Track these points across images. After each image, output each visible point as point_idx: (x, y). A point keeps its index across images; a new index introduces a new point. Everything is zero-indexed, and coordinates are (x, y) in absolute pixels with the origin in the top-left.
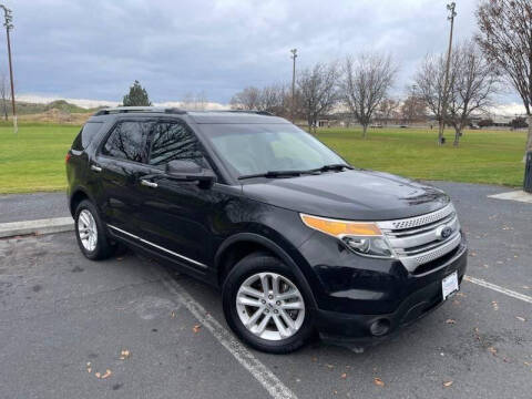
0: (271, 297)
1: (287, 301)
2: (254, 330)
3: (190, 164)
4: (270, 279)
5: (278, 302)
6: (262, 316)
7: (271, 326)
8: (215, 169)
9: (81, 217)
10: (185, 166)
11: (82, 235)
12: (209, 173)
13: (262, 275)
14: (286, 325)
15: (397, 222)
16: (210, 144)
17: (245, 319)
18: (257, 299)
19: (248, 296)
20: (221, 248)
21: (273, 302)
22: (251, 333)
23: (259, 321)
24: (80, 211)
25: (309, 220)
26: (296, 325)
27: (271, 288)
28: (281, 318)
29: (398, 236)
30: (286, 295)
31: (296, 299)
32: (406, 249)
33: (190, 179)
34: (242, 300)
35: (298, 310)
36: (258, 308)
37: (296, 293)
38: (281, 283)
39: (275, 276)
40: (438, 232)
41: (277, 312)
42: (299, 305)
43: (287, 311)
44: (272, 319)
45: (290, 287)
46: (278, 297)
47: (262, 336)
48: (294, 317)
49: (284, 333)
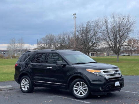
0: (81, 87)
1: (84, 88)
2: (77, 95)
3: (61, 62)
4: (80, 83)
5: (82, 88)
6: (79, 92)
7: (81, 94)
8: (67, 62)
9: (22, 81)
10: (60, 62)
12: (65, 63)
13: (79, 82)
14: (84, 93)
15: (104, 70)
16: (64, 57)
17: (75, 93)
18: (78, 88)
19: (76, 88)
20: (69, 80)
21: (81, 88)
23: (78, 93)
25: (88, 70)
26: (86, 93)
27: (80, 85)
28: (83, 92)
30: (84, 86)
31: (86, 87)
33: (61, 65)
34: (74, 88)
35: (86, 89)
36: (78, 90)
37: (86, 85)
38: (83, 84)
39: (81, 82)
41: (82, 90)
42: (87, 88)
43: (84, 90)
44: (81, 92)
45: (84, 85)
46: (82, 87)
47: (79, 96)
48: (86, 91)
49: (84, 95)
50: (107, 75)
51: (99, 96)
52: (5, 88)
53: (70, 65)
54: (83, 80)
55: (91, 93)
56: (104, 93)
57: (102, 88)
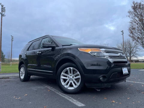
1: (76, 76)
2: (66, 87)
4: (70, 70)
5: (73, 77)
6: (68, 82)
7: (71, 85)
9: (21, 70)
11: (21, 75)
12: (54, 45)
13: (68, 68)
14: (76, 84)
15: (106, 49)
17: (63, 83)
19: (64, 76)
21: (71, 77)
22: (65, 87)
23: (67, 84)
24: (21, 68)
25: (80, 49)
26: (78, 84)
27: (71, 73)
28: (74, 82)
29: (106, 53)
30: (75, 74)
31: (78, 75)
32: (109, 56)
33: (49, 47)
34: (62, 77)
36: (67, 80)
37: (78, 73)
38: (74, 71)
39: (72, 68)
40: (119, 54)
41: (72, 80)
42: (79, 77)
43: (76, 79)
44: (71, 83)
45: (76, 72)
46: (73, 75)
47: (68, 89)
48: (78, 82)
49: (75, 87)
50: (111, 57)
51: (98, 90)
52: (13, 76)
53: (58, 47)
54: (73, 65)
55: (86, 85)
56: (106, 84)
57: (104, 77)
